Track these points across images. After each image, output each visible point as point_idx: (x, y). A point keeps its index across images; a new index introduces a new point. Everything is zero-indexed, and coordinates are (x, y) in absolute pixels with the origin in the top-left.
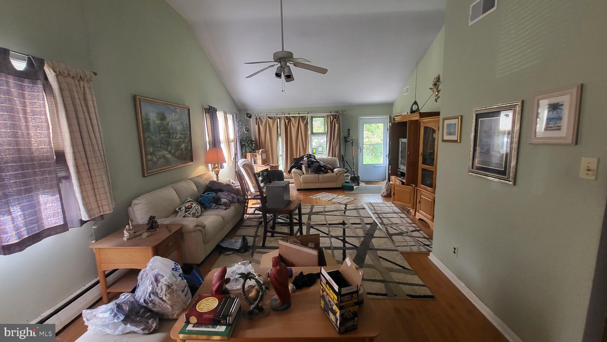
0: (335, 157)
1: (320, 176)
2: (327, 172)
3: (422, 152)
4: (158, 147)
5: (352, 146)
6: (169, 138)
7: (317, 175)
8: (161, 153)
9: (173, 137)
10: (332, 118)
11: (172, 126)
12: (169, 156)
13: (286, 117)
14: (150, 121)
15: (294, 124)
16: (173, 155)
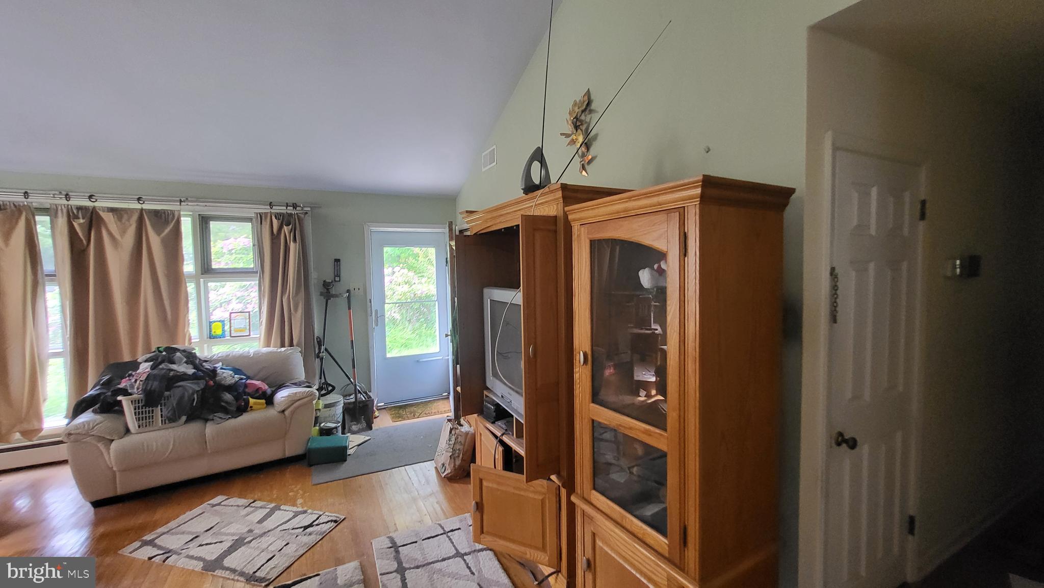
0: (291, 345)
1: (210, 429)
2: (243, 409)
3: (587, 348)
5: (349, 309)
7: (195, 427)
10: (275, 223)
13: (79, 208)
15: (117, 236)
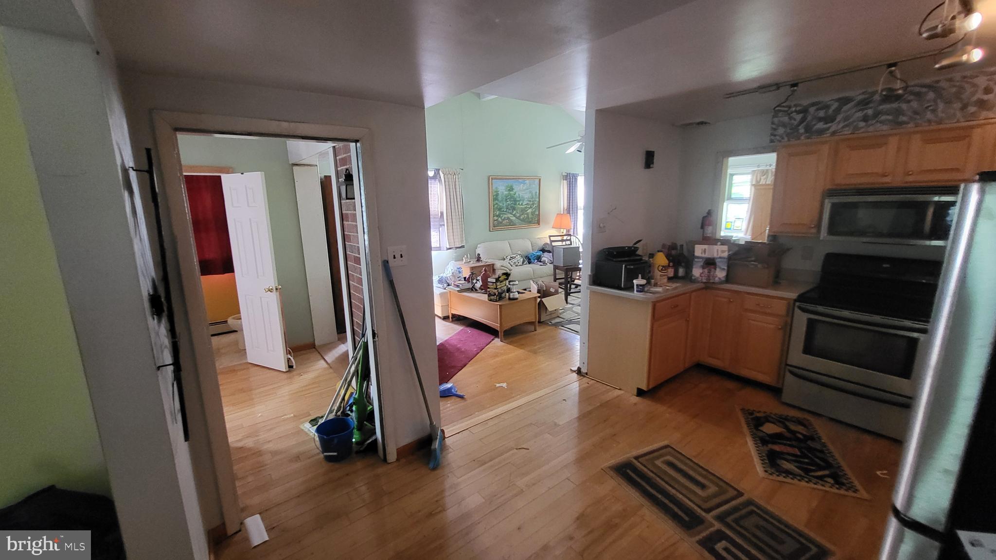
4: (503, 211)
6: (515, 204)
8: (506, 216)
9: (519, 204)
11: (519, 195)
12: (514, 218)
14: (499, 192)
16: (518, 218)
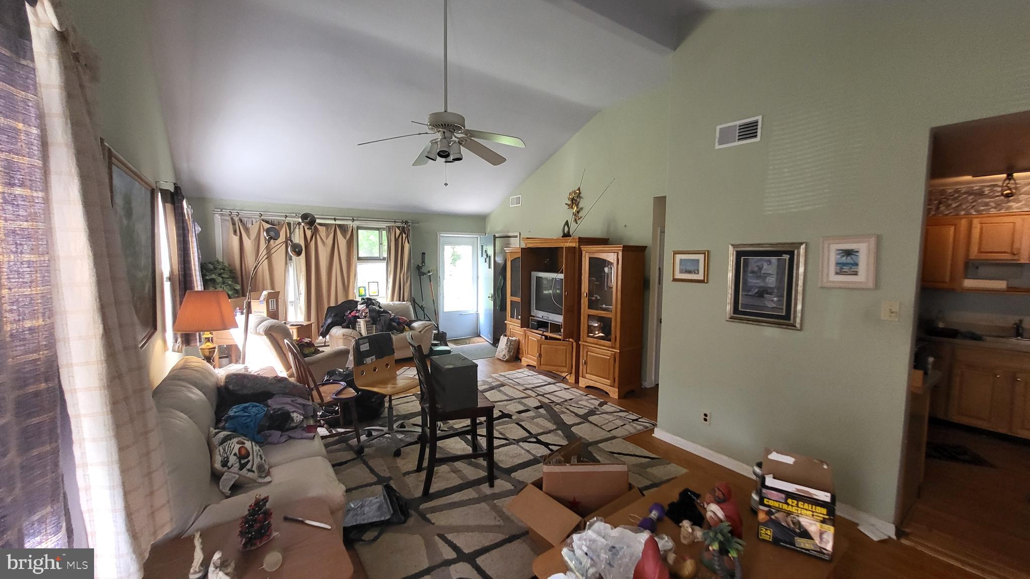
2: (402, 331)
3: (587, 291)
5: (430, 281)
6: (135, 267)
9: (138, 264)
10: (398, 232)
11: (138, 234)
15: (325, 240)
